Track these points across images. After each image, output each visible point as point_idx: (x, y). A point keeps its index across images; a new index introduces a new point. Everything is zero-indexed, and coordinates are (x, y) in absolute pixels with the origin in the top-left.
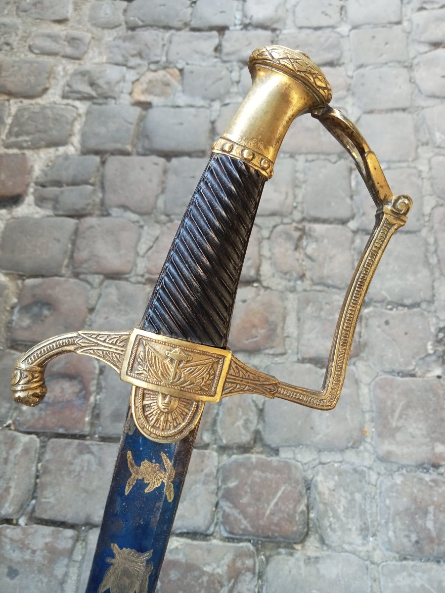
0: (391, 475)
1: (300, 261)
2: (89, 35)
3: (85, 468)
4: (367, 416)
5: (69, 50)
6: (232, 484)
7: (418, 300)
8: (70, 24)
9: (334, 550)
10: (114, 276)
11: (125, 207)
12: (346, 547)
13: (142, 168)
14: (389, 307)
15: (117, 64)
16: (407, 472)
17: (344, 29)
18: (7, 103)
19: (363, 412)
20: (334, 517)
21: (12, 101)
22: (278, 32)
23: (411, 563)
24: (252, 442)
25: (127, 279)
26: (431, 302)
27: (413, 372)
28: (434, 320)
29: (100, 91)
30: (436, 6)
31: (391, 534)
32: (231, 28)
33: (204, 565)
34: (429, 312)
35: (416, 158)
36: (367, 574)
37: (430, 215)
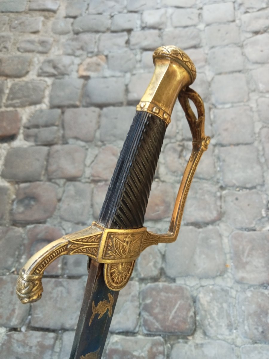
0: (245, 291)
1: (183, 164)
2: (52, 39)
3: (60, 296)
4: (228, 256)
5: (40, 49)
6: (148, 301)
7: (255, 184)
8: (41, 33)
9: (212, 339)
10: (72, 179)
11: (77, 138)
12: (220, 337)
13: (86, 115)
14: (238, 189)
15: (69, 55)
16: (254, 289)
17: (201, 26)
18: (5, 81)
19: (225, 254)
20: (211, 318)
21: (9, 80)
22: (162, 31)
23: (260, 345)
24: (159, 275)
25: (80, 181)
26: (263, 185)
27: (254, 228)
28: (265, 196)
29: (59, 71)
30: (255, 10)
31: (246, 327)
32: (135, 30)
33: (134, 351)
34: (262, 191)
35: (249, 100)
36: (233, 353)
37: (259, 133)
